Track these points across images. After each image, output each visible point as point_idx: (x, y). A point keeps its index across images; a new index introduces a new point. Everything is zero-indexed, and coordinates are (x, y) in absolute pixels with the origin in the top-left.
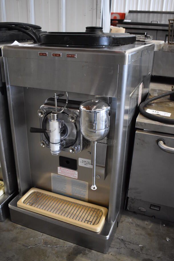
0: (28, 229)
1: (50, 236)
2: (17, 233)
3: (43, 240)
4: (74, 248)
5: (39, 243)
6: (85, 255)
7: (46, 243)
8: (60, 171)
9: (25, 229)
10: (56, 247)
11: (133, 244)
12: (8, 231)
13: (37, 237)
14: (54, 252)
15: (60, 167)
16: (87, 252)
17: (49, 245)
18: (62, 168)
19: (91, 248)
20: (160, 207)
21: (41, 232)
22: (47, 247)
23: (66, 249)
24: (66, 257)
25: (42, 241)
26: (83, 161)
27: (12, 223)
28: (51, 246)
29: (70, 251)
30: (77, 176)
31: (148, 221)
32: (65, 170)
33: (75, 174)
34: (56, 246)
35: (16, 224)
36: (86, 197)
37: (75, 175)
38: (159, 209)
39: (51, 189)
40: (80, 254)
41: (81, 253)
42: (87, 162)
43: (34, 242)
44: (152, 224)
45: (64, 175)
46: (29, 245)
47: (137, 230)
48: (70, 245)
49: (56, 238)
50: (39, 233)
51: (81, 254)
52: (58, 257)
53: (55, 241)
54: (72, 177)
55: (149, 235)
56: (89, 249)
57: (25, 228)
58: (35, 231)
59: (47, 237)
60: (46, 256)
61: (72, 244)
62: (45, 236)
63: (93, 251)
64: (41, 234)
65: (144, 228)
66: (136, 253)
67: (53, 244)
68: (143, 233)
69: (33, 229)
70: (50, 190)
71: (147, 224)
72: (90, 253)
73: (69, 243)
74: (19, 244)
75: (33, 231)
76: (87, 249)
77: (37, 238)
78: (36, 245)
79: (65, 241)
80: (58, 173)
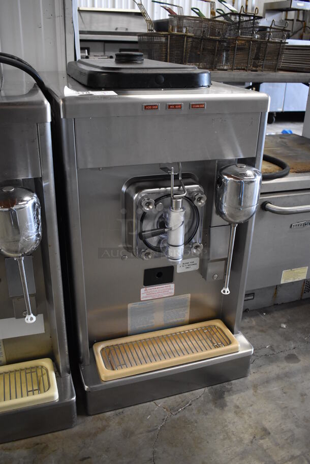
0: (127, 409)
1: (166, 399)
2: (119, 424)
3: (164, 408)
4: (211, 393)
5: (165, 416)
6: (231, 392)
7: (172, 409)
8: (145, 295)
9: (122, 412)
10: (190, 405)
11: (260, 349)
12: (103, 429)
13: (153, 410)
14: (195, 412)
15: (144, 289)
16: (229, 387)
17: (179, 409)
18: (148, 289)
19: (228, 381)
20: (254, 294)
21: (150, 401)
22: (179, 412)
23: (202, 399)
24: (216, 407)
25: (165, 410)
26: (183, 264)
27: (93, 416)
28: (183, 409)
29: (211, 398)
30: (173, 291)
31: (245, 319)
32: (153, 289)
33: (170, 289)
34: (188, 405)
35: (101, 415)
36: (187, 317)
37: (170, 291)
38: (252, 297)
39: (127, 332)
40: (224, 394)
41: (224, 392)
42: (190, 264)
43: (156, 417)
44: (253, 319)
45: (151, 298)
46: (156, 426)
47: (247, 333)
48: (201, 392)
49: (177, 396)
50: (148, 403)
51: (226, 393)
52: (206, 414)
53: (180, 400)
54: (165, 296)
55: (262, 331)
56: (226, 383)
57: (121, 410)
58: (140, 405)
59: (164, 402)
60: (192, 422)
61: (203, 389)
62: (161, 402)
63: (233, 382)
64: (152, 403)
65: (251, 328)
66: (272, 356)
67: (182, 404)
68: (255, 333)
69: (134, 405)
70: (125, 335)
71: (249, 322)
72: (232, 386)
73: (197, 391)
74: (141, 433)
75: (137, 406)
76: (224, 383)
77: (155, 412)
78: (163, 419)
79: (191, 392)
80: (142, 299)
